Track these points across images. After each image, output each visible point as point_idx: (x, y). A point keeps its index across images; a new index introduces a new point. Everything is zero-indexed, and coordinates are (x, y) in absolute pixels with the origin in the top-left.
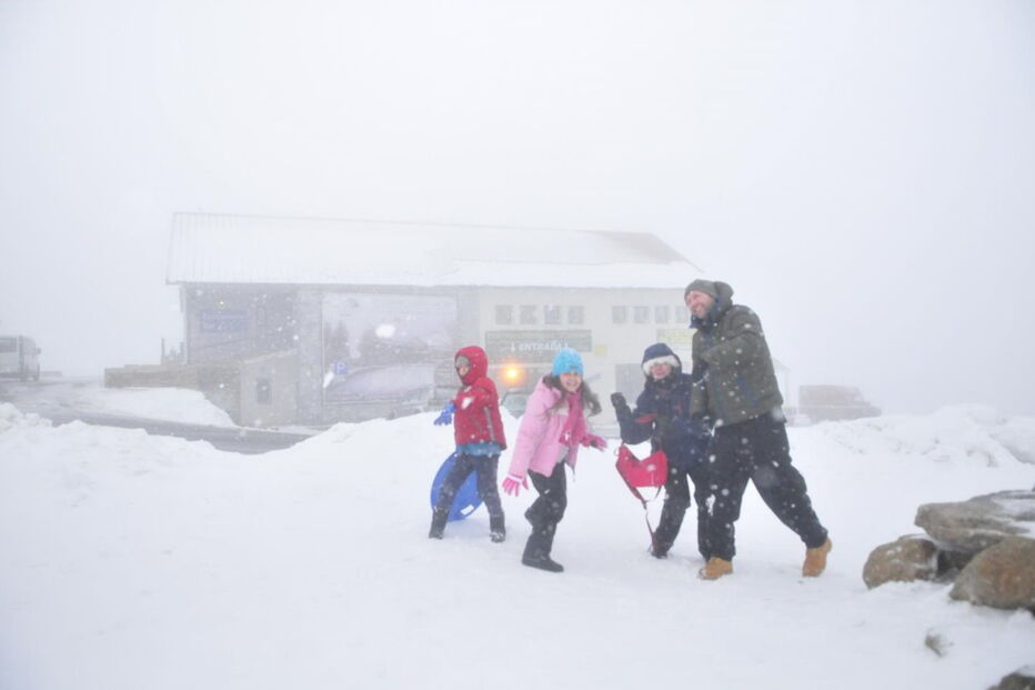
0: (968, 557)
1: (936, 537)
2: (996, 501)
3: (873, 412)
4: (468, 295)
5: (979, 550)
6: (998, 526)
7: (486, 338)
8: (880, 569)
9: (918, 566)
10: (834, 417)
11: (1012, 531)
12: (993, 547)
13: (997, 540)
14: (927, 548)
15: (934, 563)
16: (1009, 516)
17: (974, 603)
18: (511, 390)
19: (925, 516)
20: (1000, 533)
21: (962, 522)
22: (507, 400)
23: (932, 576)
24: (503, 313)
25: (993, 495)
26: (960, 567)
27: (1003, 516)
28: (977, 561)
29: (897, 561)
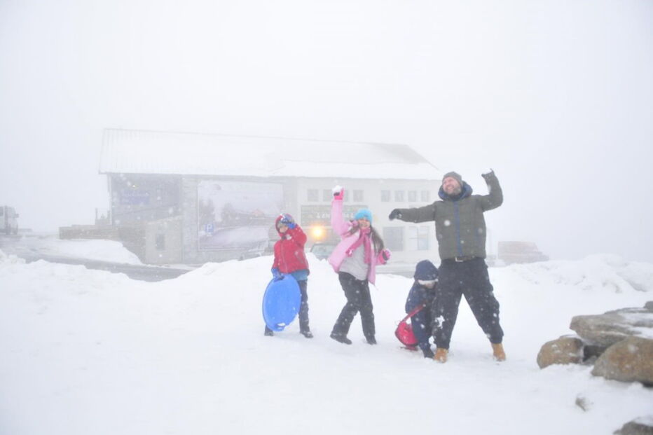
0: (603, 349)
1: (583, 336)
2: (621, 314)
3: (543, 258)
4: (289, 183)
5: (610, 345)
6: (622, 330)
7: (302, 211)
8: (547, 357)
9: (571, 355)
10: (520, 261)
11: (632, 333)
12: (619, 343)
13: (621, 339)
14: (577, 343)
15: (581, 353)
16: (629, 323)
17: (606, 378)
18: (318, 243)
19: (576, 324)
20: (622, 334)
21: (599, 327)
22: (314, 250)
23: (581, 360)
24: (312, 194)
25: (618, 310)
26: (598, 356)
27: (624, 324)
28: (608, 352)
29: (558, 351)
